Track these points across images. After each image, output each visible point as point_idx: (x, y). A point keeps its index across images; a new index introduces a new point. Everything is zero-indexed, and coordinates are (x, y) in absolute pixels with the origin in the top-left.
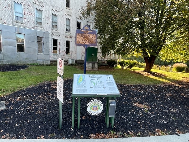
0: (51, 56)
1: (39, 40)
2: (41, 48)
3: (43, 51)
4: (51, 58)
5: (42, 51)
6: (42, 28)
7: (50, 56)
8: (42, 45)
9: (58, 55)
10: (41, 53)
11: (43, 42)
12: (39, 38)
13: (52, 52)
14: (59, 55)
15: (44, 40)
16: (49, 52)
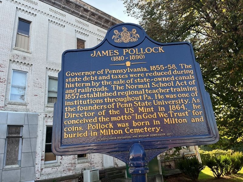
0: (40, 170)
1: (12, 133)
2: (15, 151)
3: (19, 159)
4: (37, 175)
5: (17, 159)
6: (21, 106)
7: (36, 169)
8: (18, 145)
9: (57, 164)
10: (14, 166)
11: (21, 137)
12: (14, 130)
13: (42, 160)
14: (59, 164)
15: (24, 132)
16: (34, 161)
